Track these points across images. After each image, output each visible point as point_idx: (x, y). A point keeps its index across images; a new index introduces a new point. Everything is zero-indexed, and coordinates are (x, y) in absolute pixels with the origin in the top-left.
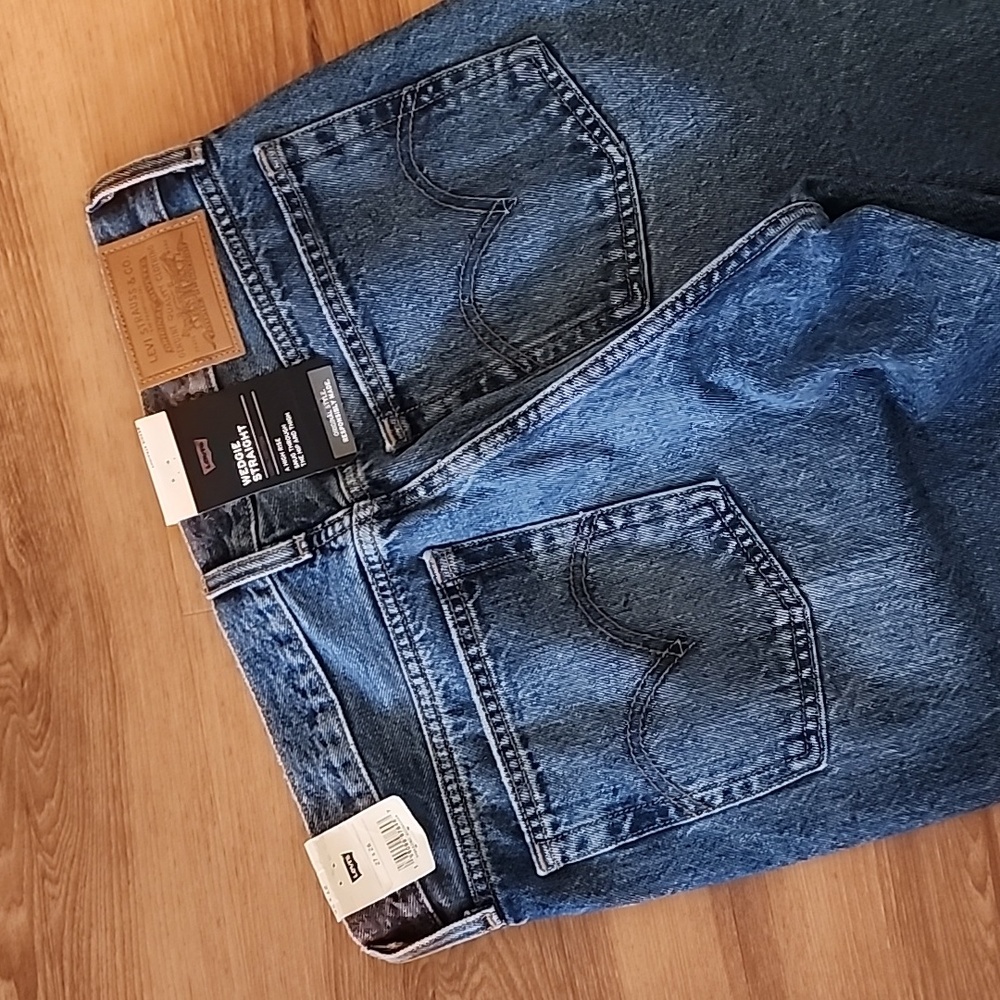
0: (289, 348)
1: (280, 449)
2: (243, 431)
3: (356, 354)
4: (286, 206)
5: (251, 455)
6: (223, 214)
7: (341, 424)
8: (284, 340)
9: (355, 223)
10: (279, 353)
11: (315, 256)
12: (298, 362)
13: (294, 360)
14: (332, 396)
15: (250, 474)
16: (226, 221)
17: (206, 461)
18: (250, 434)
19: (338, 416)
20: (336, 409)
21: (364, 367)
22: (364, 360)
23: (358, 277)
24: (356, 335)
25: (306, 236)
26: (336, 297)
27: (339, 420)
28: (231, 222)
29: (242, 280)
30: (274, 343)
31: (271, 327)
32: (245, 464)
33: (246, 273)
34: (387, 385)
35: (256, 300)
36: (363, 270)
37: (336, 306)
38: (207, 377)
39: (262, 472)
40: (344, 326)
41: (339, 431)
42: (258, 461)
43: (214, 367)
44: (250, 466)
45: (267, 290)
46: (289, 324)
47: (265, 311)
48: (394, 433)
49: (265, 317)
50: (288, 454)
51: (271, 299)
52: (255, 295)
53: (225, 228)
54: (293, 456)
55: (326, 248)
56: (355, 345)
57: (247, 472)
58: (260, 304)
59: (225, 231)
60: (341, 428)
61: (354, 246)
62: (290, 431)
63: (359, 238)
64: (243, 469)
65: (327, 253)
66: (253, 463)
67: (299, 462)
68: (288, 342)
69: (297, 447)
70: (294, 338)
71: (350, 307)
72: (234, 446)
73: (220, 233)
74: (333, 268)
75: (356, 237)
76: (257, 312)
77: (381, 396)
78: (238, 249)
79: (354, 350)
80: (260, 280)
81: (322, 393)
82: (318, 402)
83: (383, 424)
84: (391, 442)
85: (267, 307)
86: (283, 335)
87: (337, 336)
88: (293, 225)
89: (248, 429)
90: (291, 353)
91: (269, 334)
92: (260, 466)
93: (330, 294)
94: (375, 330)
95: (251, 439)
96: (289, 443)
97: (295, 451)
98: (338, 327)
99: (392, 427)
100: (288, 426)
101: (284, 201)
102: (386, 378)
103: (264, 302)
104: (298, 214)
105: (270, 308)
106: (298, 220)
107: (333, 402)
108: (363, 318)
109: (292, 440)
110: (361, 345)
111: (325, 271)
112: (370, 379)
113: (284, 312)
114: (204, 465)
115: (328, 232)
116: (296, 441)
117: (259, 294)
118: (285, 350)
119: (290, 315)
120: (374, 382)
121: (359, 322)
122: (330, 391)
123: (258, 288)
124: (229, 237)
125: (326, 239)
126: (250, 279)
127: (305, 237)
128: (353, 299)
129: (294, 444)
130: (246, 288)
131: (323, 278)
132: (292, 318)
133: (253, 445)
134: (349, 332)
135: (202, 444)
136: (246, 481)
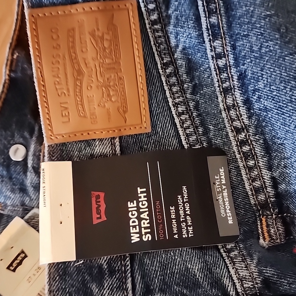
0: (191, 135)
1: (173, 216)
2: (142, 192)
3: (246, 156)
4: (204, 10)
5: (145, 216)
6: (153, 10)
7: (228, 207)
8: (188, 128)
9: (262, 34)
10: (183, 138)
11: (221, 62)
12: (198, 147)
13: (194, 146)
14: (224, 182)
15: (140, 233)
16: (154, 17)
17: (99, 212)
18: (148, 196)
19: (226, 199)
20: (225, 194)
21: (250, 169)
22: (251, 163)
23: (255, 91)
24: (247, 140)
25: (217, 43)
26: (234, 105)
27: (227, 203)
28: (159, 18)
29: (161, 71)
30: (180, 130)
31: (179, 115)
32: (137, 223)
33: (165, 66)
34: (269, 189)
35: (170, 90)
36: (261, 85)
37: (233, 113)
38: (113, 144)
39: (152, 233)
40: (238, 131)
41: (226, 213)
42: (151, 223)
43: (120, 138)
44: (143, 226)
45: (181, 83)
46: (195, 114)
47: (177, 100)
48: (269, 232)
49: (176, 105)
50: (179, 223)
51: (183, 91)
52: (171, 86)
53: (154, 23)
54: (183, 225)
55: (231, 56)
56: (246, 148)
57: (138, 230)
58: (173, 94)
59: (153, 25)
60: (228, 211)
61: (256, 58)
62: (184, 203)
63: (263, 50)
64: (134, 227)
65: (232, 62)
66: (145, 224)
67: (188, 232)
68: (192, 130)
69: (188, 218)
70: (197, 127)
71: (245, 117)
72: (130, 205)
73: (148, 26)
74: (235, 78)
75: (260, 49)
76: (170, 100)
77: (262, 197)
78: (161, 44)
79: (244, 153)
80: (176, 73)
81: (216, 178)
82: (212, 184)
83: (261, 220)
84: (264, 239)
85: (178, 97)
86: (189, 123)
87: (232, 138)
88: (208, 29)
89: (147, 192)
90: (193, 138)
91: (177, 121)
92: (151, 227)
93: (230, 101)
94: (265, 140)
95: (148, 201)
96: (181, 212)
97: (186, 221)
98: (232, 131)
99: (268, 226)
100: (183, 197)
101: (203, 6)
102: (268, 183)
103: (177, 92)
104: (214, 20)
105: (181, 99)
106: (212, 26)
107: (224, 187)
108: (256, 127)
109: (185, 211)
110: (251, 150)
111: (228, 79)
112: (254, 180)
113: (192, 104)
114: (95, 215)
115: (236, 40)
116: (188, 212)
117: (174, 85)
118: (188, 136)
119: (197, 107)
120: (257, 184)
121: (252, 130)
122: (223, 177)
123: (173, 80)
124: (155, 31)
125: (234, 47)
126: (168, 71)
127: (215, 44)
128: (249, 109)
129: (186, 215)
130: (163, 79)
131: (224, 85)
132: (198, 110)
133: (149, 207)
134: (242, 136)
135: (98, 197)
136: (135, 239)
